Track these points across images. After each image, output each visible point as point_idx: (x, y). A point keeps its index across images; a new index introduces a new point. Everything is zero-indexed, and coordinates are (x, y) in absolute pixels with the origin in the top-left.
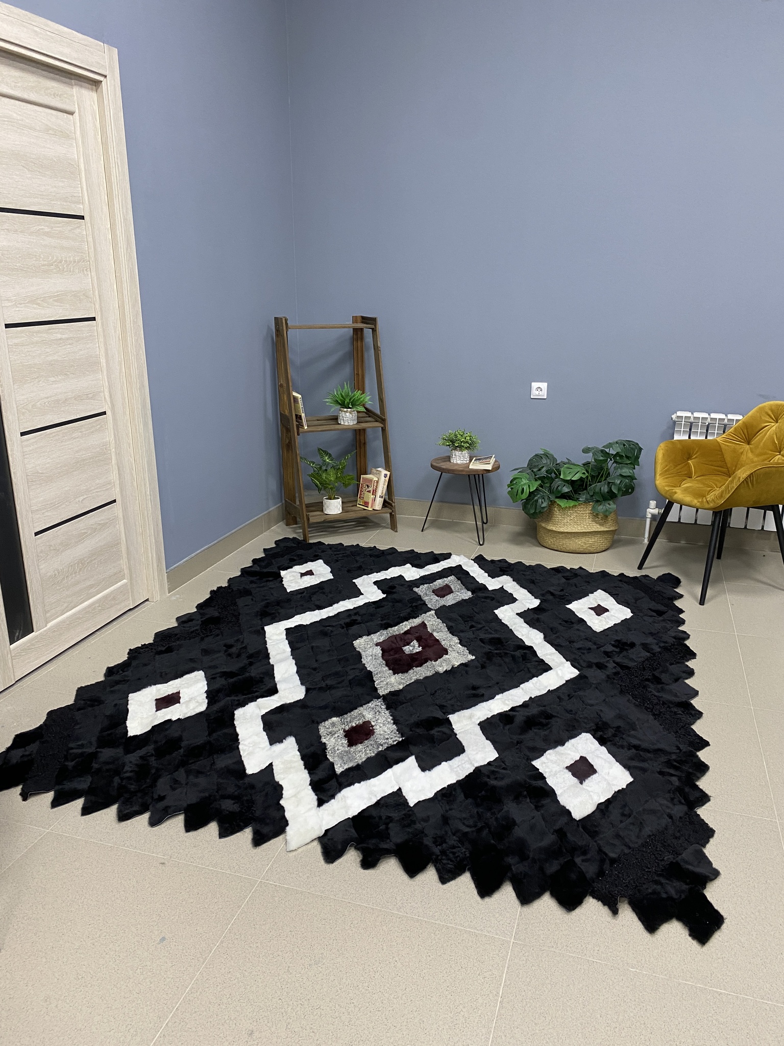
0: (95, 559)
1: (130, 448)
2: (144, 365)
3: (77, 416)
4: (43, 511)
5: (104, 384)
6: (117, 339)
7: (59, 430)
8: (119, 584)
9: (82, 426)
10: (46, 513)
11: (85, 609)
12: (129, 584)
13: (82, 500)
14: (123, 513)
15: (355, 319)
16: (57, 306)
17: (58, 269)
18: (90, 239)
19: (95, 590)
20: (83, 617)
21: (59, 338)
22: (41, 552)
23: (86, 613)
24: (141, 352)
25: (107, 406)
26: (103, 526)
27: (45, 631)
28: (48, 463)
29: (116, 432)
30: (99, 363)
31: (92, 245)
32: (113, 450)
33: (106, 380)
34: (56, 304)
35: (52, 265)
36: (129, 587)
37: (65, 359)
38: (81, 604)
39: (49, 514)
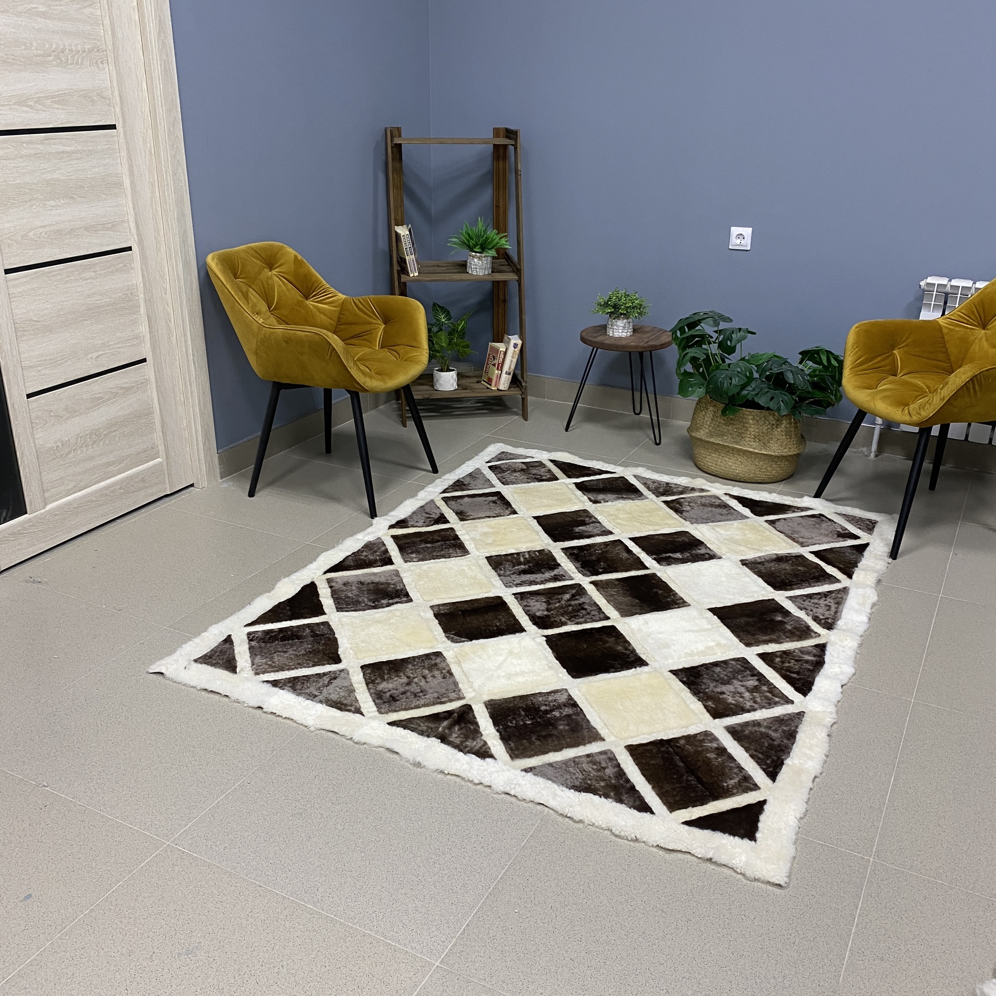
0: (115, 431)
1: (166, 294)
2: (184, 188)
3: (88, 252)
4: (40, 368)
5: (129, 212)
6: (148, 153)
7: (61, 268)
8: (151, 463)
9: (97, 264)
10: (44, 370)
11: (100, 490)
12: (165, 463)
13: (98, 357)
14: (156, 375)
15: (497, 132)
16: (58, 109)
17: (59, 61)
18: (107, 22)
19: (115, 469)
20: (97, 501)
21: (62, 150)
22: (38, 417)
23: (101, 495)
24: (181, 171)
25: (132, 239)
26: (127, 390)
27: (43, 513)
28: (46, 309)
29: (145, 273)
30: (120, 184)
31: (108, 27)
32: (142, 295)
33: (131, 206)
34: (56, 106)
35: (50, 56)
36: (165, 467)
37: (70, 178)
38: (95, 483)
39: (47, 372)
